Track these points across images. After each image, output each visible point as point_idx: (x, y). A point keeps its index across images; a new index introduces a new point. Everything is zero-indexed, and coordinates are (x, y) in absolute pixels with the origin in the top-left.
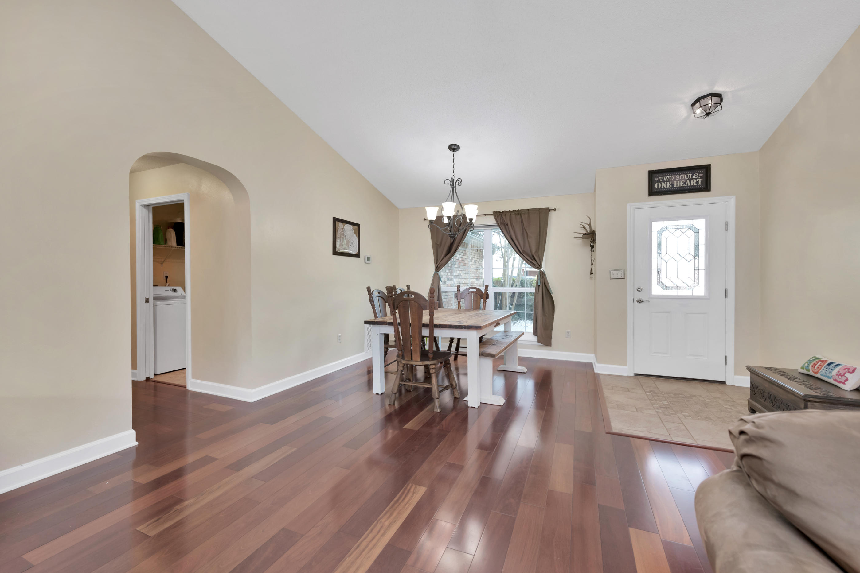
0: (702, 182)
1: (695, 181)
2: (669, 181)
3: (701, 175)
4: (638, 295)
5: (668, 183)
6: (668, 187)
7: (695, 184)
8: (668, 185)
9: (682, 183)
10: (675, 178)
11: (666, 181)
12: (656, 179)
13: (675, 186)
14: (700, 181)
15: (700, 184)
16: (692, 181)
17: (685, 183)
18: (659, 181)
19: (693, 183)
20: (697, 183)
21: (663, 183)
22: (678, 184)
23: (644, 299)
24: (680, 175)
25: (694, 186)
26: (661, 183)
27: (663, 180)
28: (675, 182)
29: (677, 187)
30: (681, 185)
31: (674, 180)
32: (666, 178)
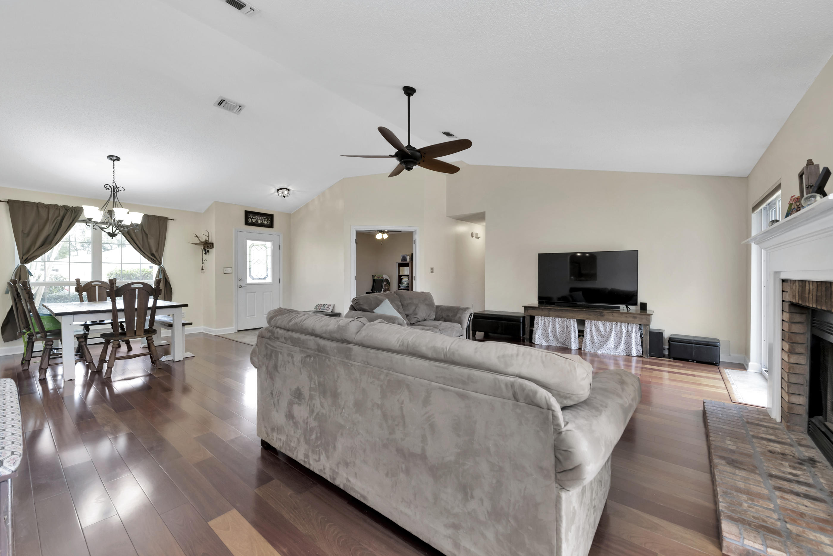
0: (270, 223)
1: (267, 222)
2: (255, 219)
3: (270, 219)
4: (240, 283)
5: (255, 220)
6: (255, 222)
7: (267, 223)
8: (255, 221)
9: (261, 221)
10: (258, 217)
11: (254, 218)
12: (249, 216)
13: (258, 222)
14: (269, 222)
15: (269, 223)
16: (266, 221)
17: (263, 222)
18: (250, 217)
19: (266, 222)
20: (268, 223)
21: (252, 219)
22: (260, 221)
23: (243, 285)
24: (260, 217)
25: (266, 224)
26: (251, 219)
27: (252, 217)
28: (258, 220)
29: (259, 223)
30: (261, 223)
31: (258, 219)
32: (254, 217)
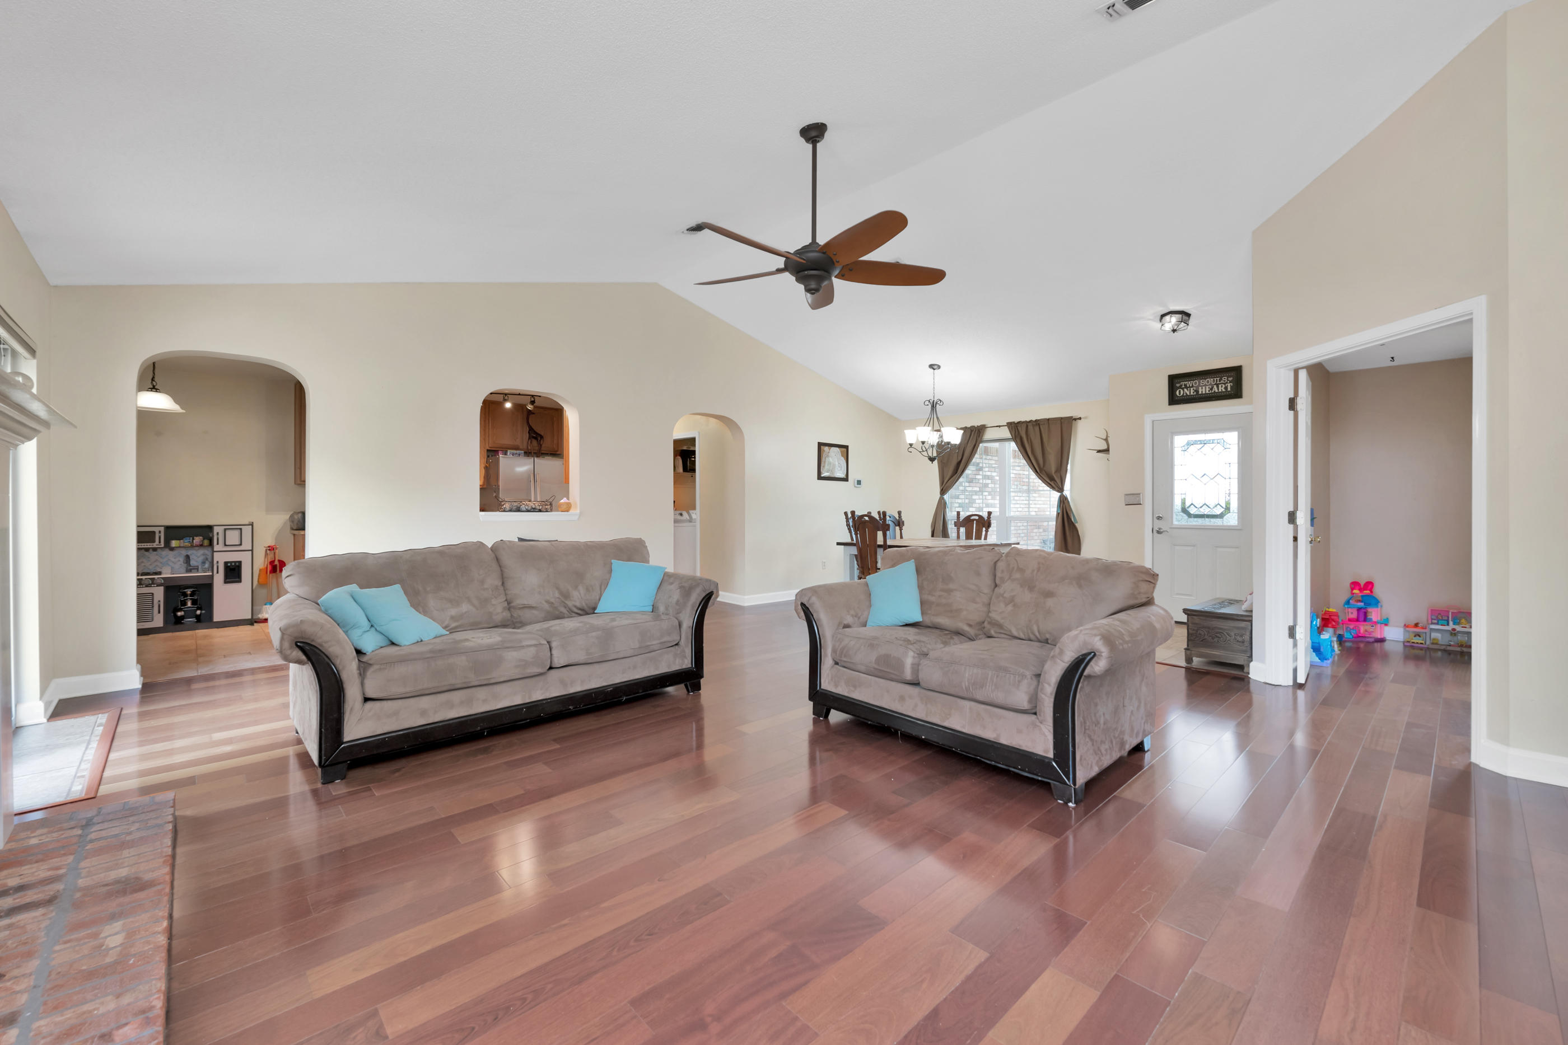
0: (1231, 387)
1: (1224, 386)
2: (1192, 386)
3: (1230, 379)
4: (1159, 524)
5: (1192, 389)
6: (1192, 393)
7: (1224, 390)
8: (1192, 391)
9: (1207, 389)
10: (1199, 383)
11: (1189, 387)
12: (1178, 385)
13: (1200, 393)
14: (1229, 385)
15: (1229, 389)
16: (1220, 386)
17: (1211, 389)
18: (1180, 387)
19: (1222, 388)
20: (1226, 388)
21: (1185, 390)
22: (1202, 391)
23: (1164, 529)
24: (1205, 379)
25: (1222, 392)
26: (1183, 389)
27: (1185, 385)
28: (1200, 388)
29: (1202, 394)
30: (1207, 392)
31: (1199, 385)
32: (1189, 384)
